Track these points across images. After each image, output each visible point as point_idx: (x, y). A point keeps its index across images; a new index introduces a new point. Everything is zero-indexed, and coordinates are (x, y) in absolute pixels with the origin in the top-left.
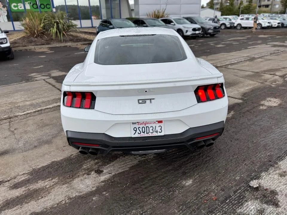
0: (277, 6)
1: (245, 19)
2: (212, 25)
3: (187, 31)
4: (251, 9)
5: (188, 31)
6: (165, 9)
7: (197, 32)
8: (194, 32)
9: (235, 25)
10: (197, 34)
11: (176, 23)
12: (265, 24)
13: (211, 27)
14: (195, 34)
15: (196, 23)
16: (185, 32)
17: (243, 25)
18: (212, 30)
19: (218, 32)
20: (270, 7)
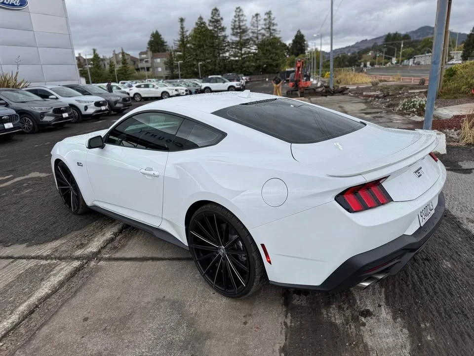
0: (160, 69)
1: (143, 86)
2: (119, 96)
3: (86, 108)
4: (128, 72)
5: (88, 107)
6: (17, 73)
7: (103, 108)
8: (99, 108)
9: (132, 95)
10: (104, 111)
11: (58, 96)
12: (172, 92)
13: (119, 98)
14: (101, 111)
15: (90, 94)
16: (82, 109)
17: (143, 96)
18: (120, 103)
19: (129, 106)
20: (151, 70)
